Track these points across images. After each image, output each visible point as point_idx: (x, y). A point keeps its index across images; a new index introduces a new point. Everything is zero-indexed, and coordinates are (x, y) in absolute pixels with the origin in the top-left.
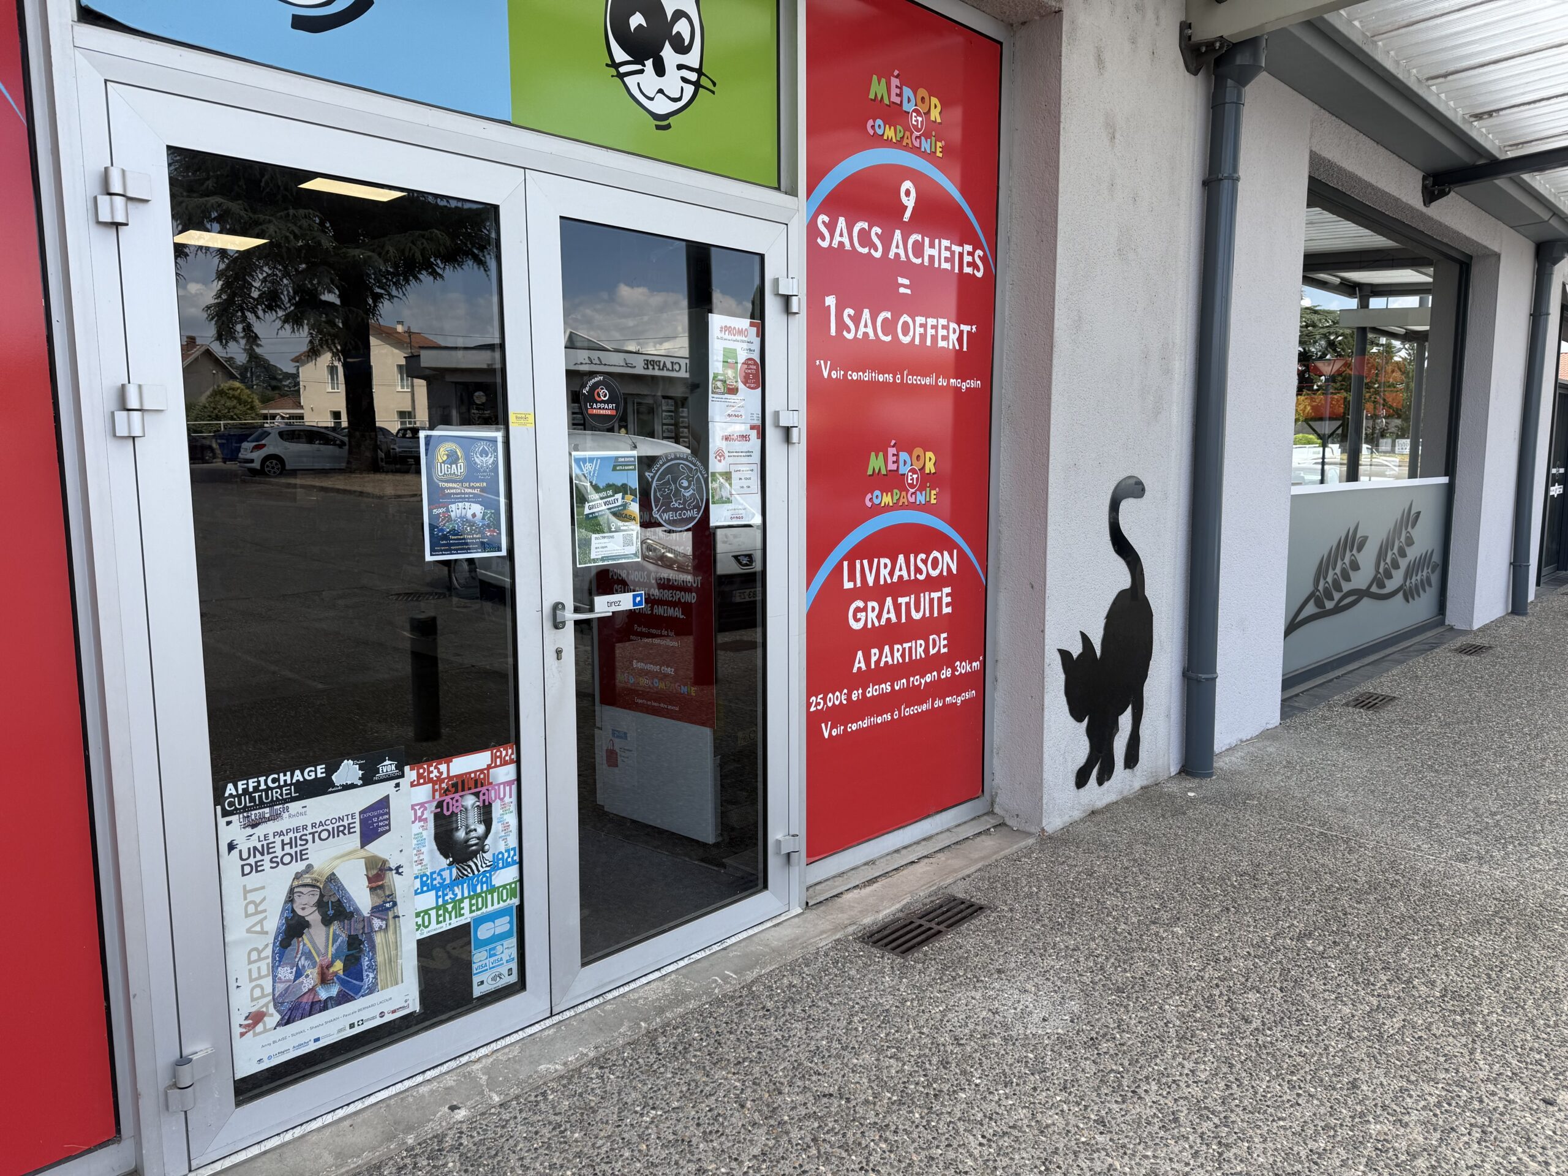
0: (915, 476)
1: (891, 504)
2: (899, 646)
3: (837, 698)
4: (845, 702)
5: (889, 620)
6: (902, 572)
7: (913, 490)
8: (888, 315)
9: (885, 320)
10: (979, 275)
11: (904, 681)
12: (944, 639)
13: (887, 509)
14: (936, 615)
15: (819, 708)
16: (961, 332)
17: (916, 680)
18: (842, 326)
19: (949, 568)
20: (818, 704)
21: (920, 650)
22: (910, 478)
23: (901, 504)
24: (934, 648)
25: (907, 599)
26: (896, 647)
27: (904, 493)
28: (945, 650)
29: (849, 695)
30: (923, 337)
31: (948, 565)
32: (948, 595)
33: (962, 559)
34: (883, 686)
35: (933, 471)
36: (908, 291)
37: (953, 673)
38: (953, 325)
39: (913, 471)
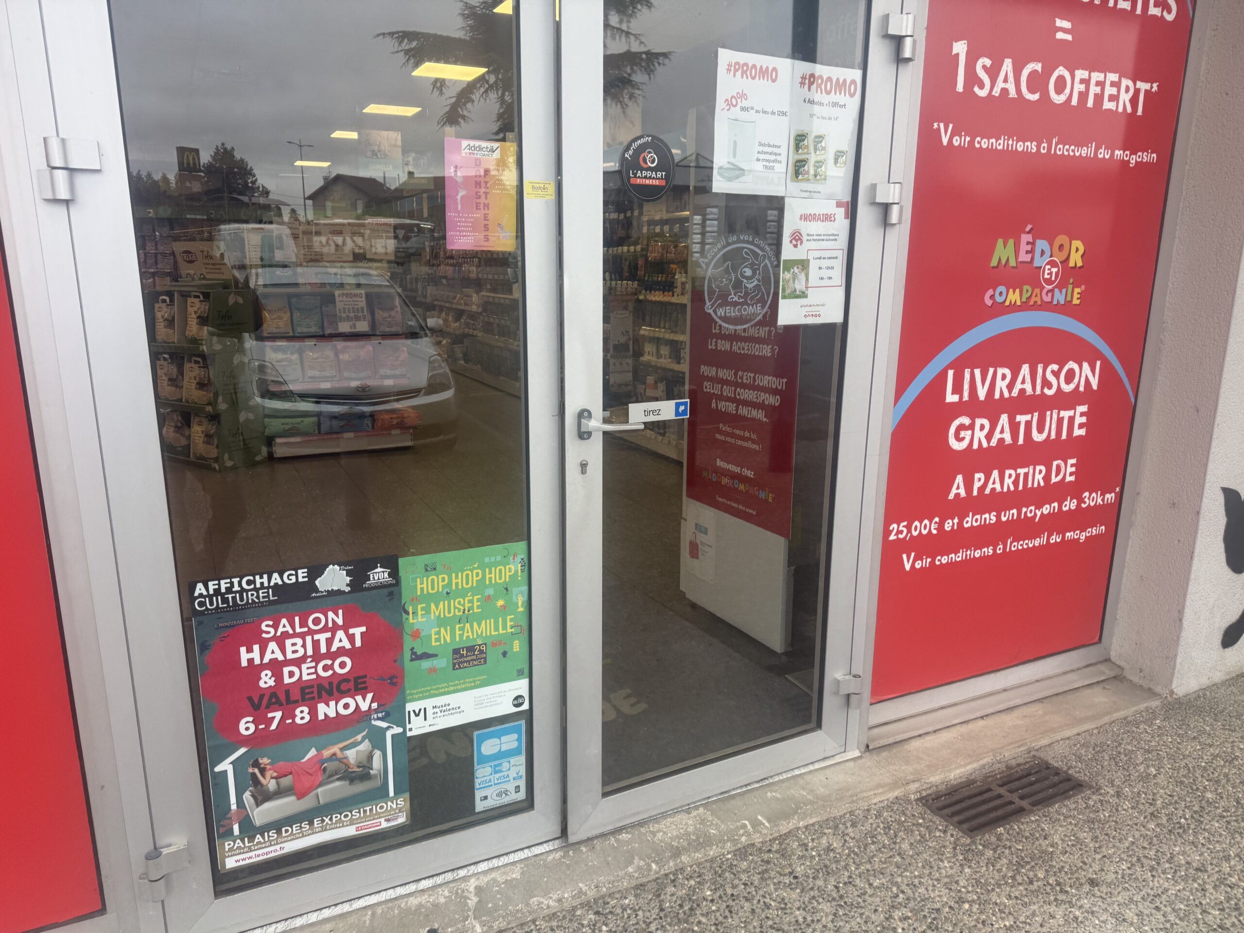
0: (1054, 270)
1: (1019, 303)
2: (1012, 472)
3: (925, 527)
4: (934, 532)
5: (1001, 441)
6: (1025, 384)
7: (1050, 287)
8: (1038, 67)
9: (1034, 73)
10: (1170, 17)
11: (1015, 511)
12: (1072, 465)
13: (1013, 308)
14: (1064, 436)
15: (900, 536)
16: (1137, 91)
17: (1029, 511)
18: (972, 79)
19: (1088, 382)
20: (899, 532)
21: (1039, 477)
22: (1047, 272)
23: (1032, 303)
24: (1057, 475)
25: (1028, 417)
26: (1007, 472)
27: (1037, 291)
28: (1072, 478)
29: (941, 525)
30: (1083, 96)
31: (1087, 379)
32: (1082, 414)
33: (1107, 373)
34: (987, 516)
35: (1080, 264)
36: (1069, 37)
37: (1078, 505)
38: (1126, 82)
39: (1053, 264)
